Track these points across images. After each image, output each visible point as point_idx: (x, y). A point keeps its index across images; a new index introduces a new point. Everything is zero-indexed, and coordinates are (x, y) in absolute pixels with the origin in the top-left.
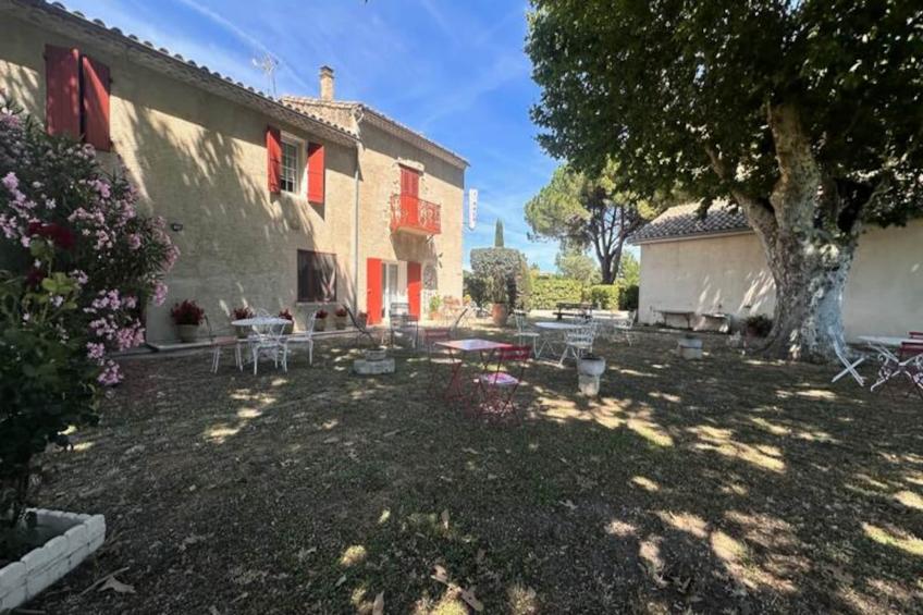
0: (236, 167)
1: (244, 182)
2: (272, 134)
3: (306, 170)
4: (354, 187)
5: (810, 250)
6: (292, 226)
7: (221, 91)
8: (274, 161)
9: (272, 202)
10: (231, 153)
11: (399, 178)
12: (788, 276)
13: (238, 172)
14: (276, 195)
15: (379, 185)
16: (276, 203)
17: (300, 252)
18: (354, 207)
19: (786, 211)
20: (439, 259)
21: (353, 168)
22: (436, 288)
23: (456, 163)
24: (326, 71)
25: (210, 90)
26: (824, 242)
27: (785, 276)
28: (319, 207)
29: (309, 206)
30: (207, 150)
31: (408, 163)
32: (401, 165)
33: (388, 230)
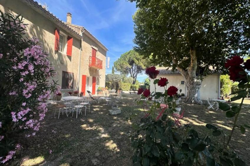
0: (43, 40)
1: (46, 45)
2: (57, 31)
3: (67, 45)
4: (80, 52)
5: (195, 80)
6: (61, 62)
7: (41, 12)
8: (57, 40)
9: (55, 54)
10: (42, 34)
11: (91, 52)
12: (191, 86)
13: (44, 41)
14: (57, 52)
15: (86, 53)
16: (57, 54)
17: (63, 72)
18: (79, 59)
19: (191, 72)
20: (100, 76)
21: (80, 47)
22: (99, 85)
23: (105, 49)
24: (69, 14)
25: (36, 10)
26: (198, 79)
27: (190, 86)
28: (70, 57)
29: (67, 57)
30: (33, 32)
31: (94, 47)
32: (92, 48)
33: (88, 67)
